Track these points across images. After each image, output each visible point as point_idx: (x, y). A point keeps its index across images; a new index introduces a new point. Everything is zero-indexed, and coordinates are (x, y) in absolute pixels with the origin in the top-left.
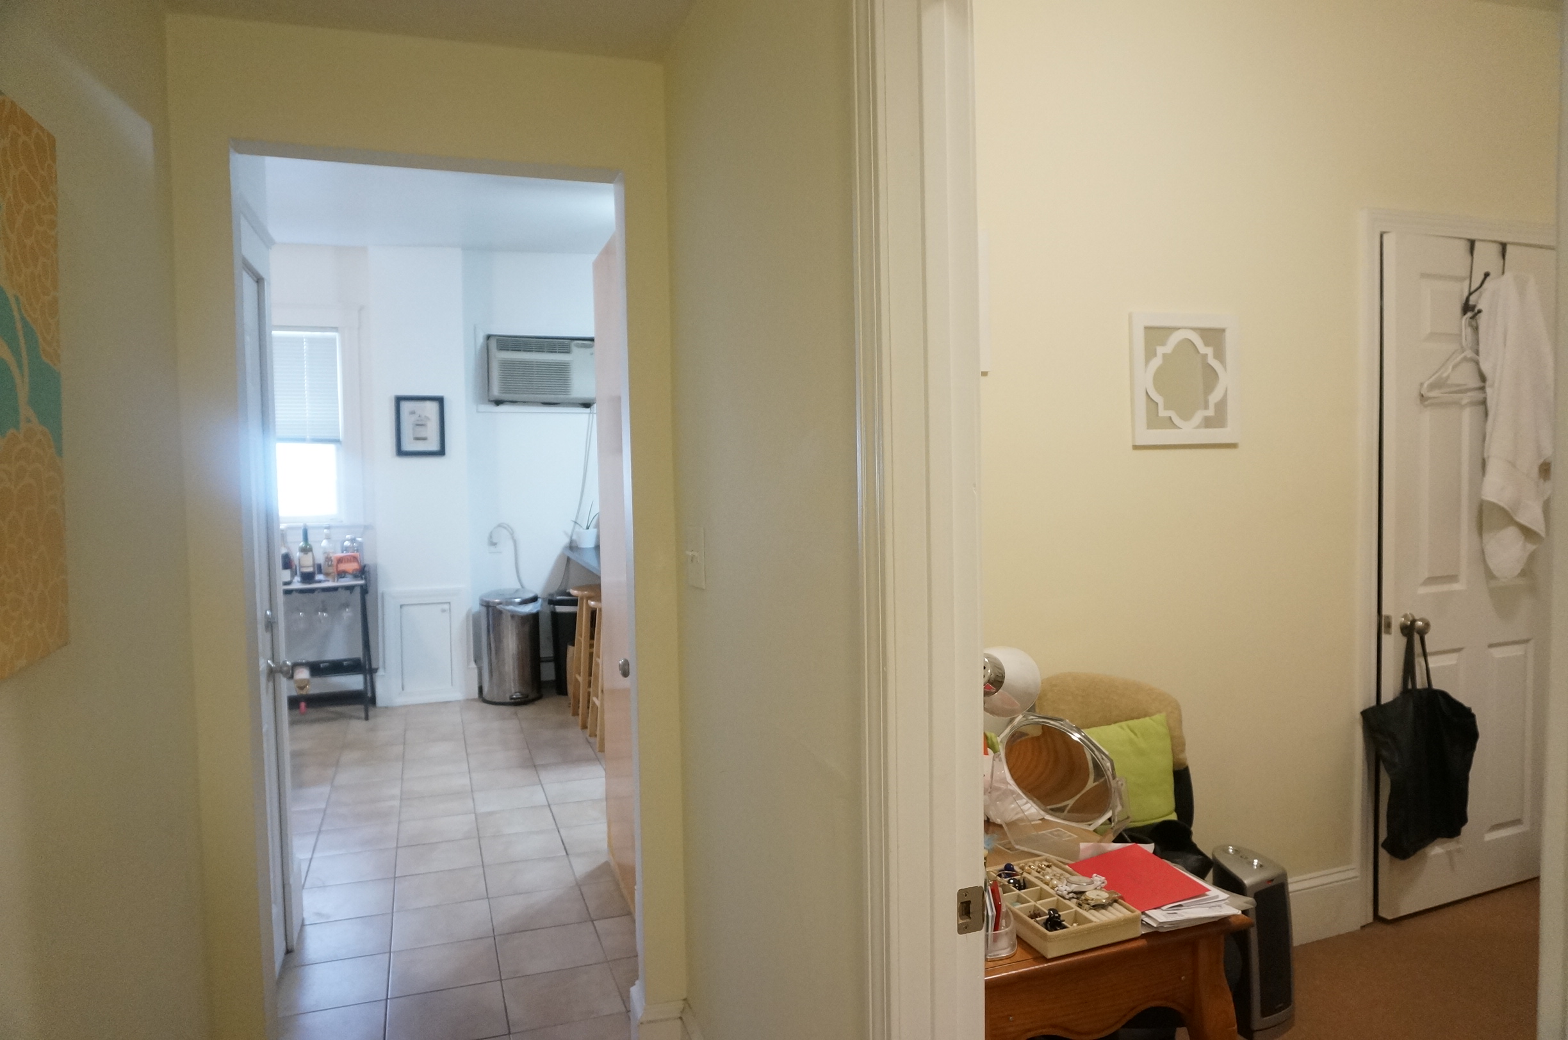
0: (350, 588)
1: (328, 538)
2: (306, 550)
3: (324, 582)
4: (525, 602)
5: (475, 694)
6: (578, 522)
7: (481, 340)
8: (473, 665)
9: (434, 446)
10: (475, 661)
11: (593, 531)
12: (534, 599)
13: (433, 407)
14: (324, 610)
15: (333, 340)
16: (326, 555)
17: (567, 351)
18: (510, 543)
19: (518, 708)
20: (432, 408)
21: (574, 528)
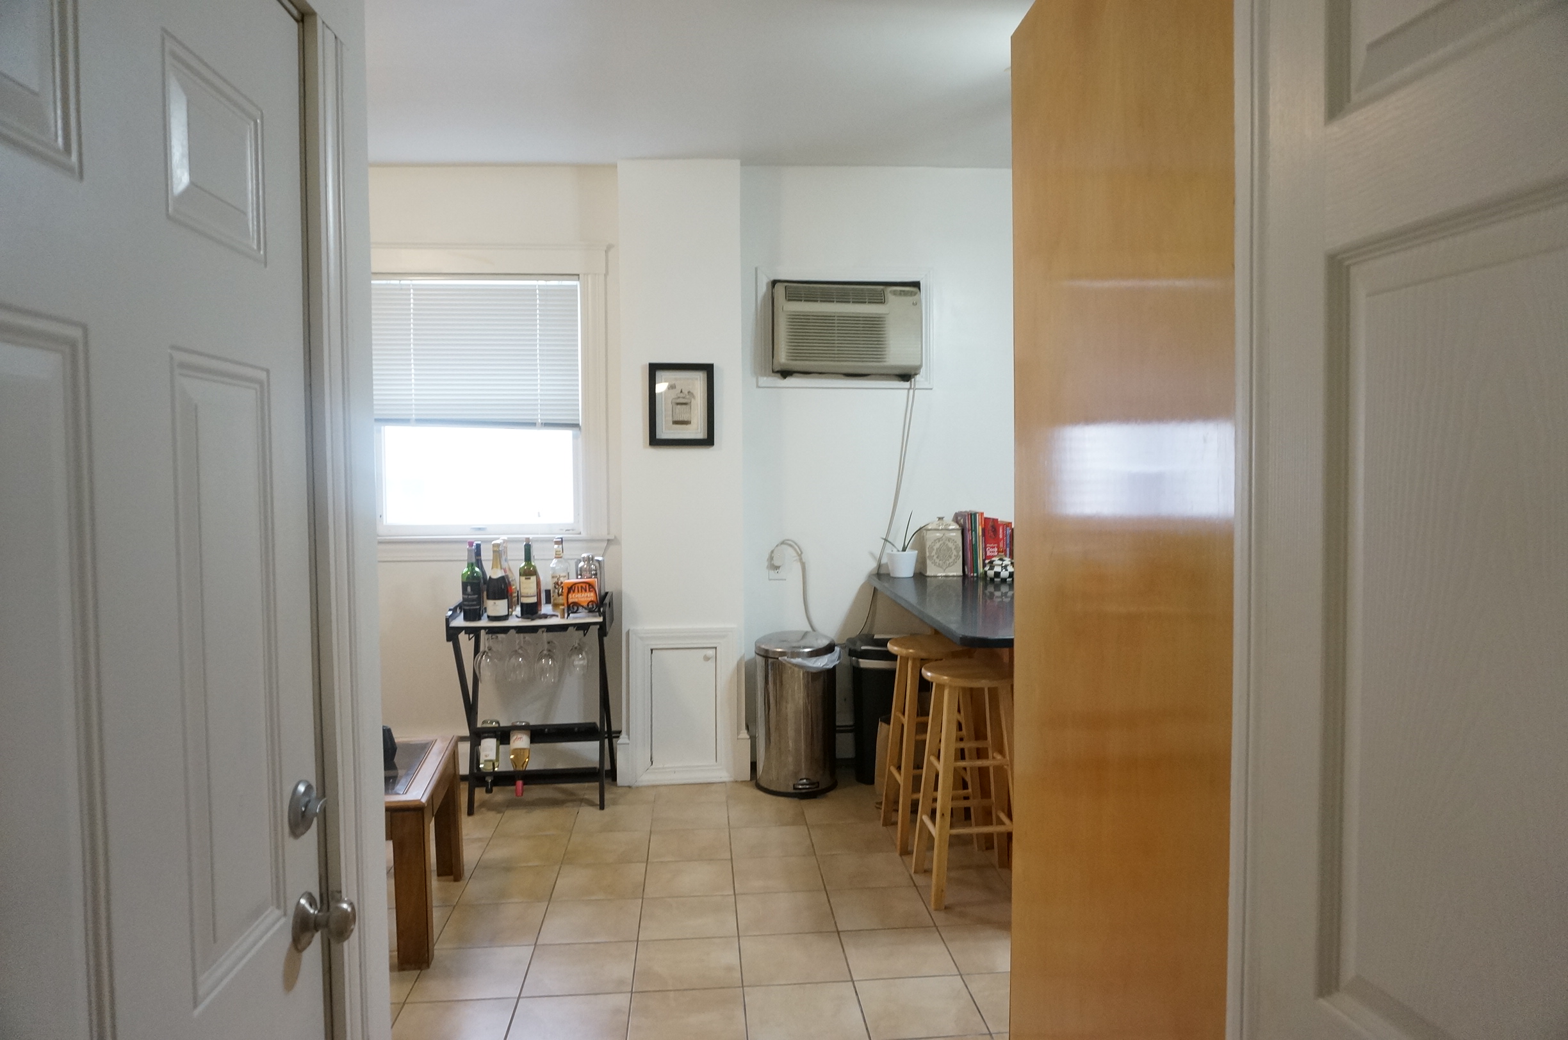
0: (583, 627)
1: (558, 557)
2: (529, 572)
3: (552, 616)
4: (817, 653)
5: (747, 775)
6: (889, 539)
7: (763, 288)
8: (744, 734)
9: (699, 432)
10: (747, 727)
11: (911, 555)
12: (829, 649)
13: (699, 378)
14: (550, 656)
15: (573, 290)
16: (556, 580)
17: (882, 301)
18: (797, 567)
19: (804, 802)
20: (697, 381)
21: (884, 546)
